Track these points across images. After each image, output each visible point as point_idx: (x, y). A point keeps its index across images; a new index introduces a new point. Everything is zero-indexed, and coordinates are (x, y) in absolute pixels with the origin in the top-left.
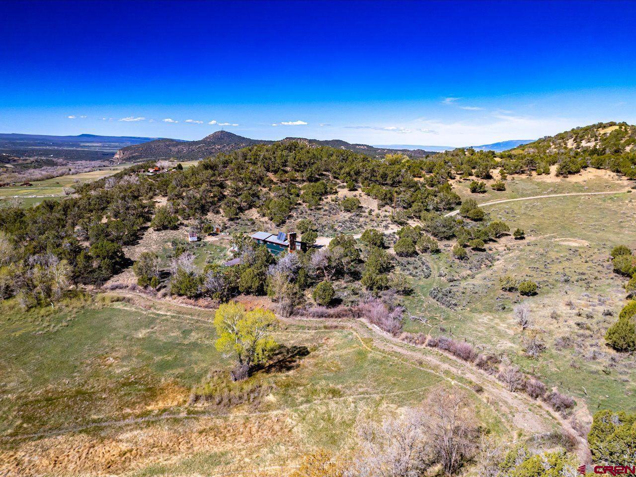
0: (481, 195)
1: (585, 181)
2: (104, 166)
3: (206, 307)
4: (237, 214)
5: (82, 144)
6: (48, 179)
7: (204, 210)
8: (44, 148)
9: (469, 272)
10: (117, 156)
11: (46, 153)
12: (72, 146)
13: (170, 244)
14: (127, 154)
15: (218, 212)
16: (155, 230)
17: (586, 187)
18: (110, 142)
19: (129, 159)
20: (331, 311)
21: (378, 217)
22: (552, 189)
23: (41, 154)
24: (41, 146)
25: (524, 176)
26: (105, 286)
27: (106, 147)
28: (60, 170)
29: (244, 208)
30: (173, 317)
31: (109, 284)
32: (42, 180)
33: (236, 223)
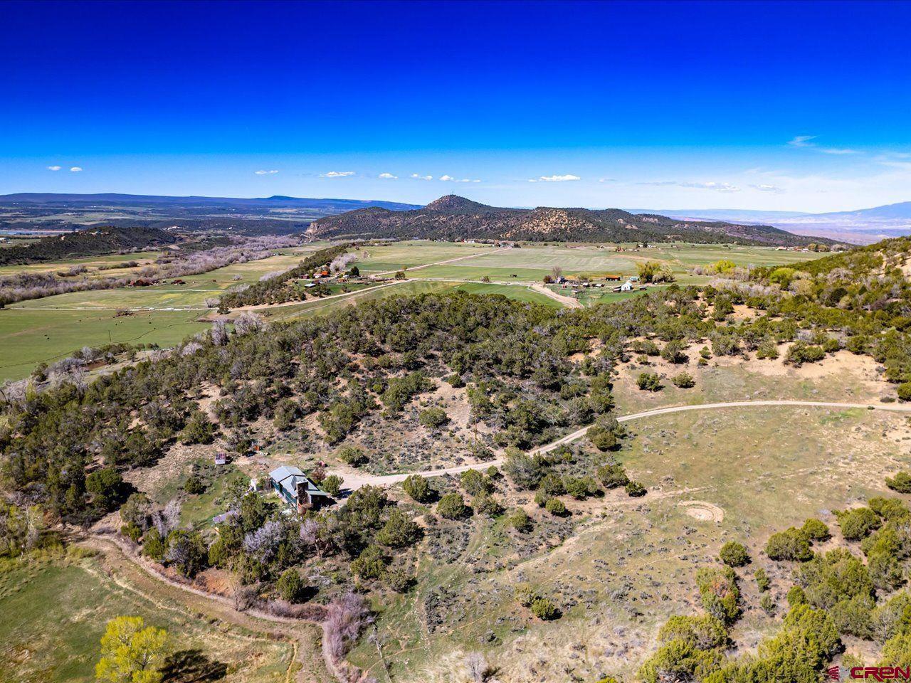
0: (652, 394)
1: (821, 377)
2: (290, 246)
3: (172, 579)
4: (293, 421)
5: (272, 210)
6: (209, 271)
7: (253, 413)
8: (225, 216)
9: (515, 556)
10: (310, 231)
11: (224, 224)
12: (258, 213)
13: (191, 467)
14: (323, 228)
15: (271, 417)
16: (183, 444)
17: (815, 391)
18: (308, 207)
19: (324, 236)
20: (297, 608)
21: (459, 442)
22: (762, 389)
23: (218, 226)
24: (220, 213)
25: (737, 360)
26: (93, 528)
27: (301, 214)
28: (233, 252)
29: (304, 412)
30: (126, 592)
31: (98, 526)
32: (202, 273)
33: (285, 436)
